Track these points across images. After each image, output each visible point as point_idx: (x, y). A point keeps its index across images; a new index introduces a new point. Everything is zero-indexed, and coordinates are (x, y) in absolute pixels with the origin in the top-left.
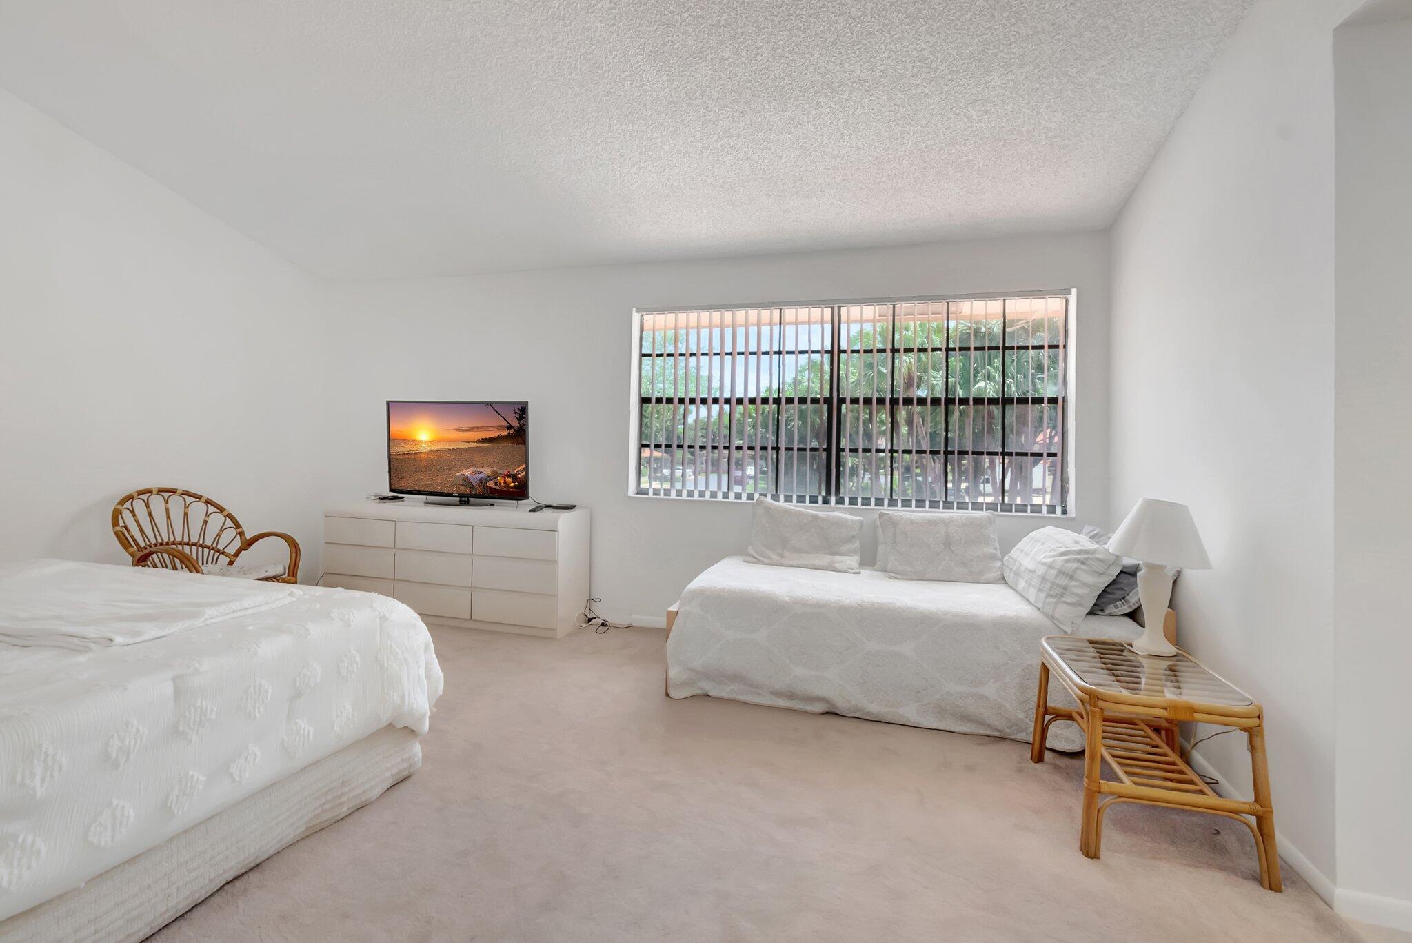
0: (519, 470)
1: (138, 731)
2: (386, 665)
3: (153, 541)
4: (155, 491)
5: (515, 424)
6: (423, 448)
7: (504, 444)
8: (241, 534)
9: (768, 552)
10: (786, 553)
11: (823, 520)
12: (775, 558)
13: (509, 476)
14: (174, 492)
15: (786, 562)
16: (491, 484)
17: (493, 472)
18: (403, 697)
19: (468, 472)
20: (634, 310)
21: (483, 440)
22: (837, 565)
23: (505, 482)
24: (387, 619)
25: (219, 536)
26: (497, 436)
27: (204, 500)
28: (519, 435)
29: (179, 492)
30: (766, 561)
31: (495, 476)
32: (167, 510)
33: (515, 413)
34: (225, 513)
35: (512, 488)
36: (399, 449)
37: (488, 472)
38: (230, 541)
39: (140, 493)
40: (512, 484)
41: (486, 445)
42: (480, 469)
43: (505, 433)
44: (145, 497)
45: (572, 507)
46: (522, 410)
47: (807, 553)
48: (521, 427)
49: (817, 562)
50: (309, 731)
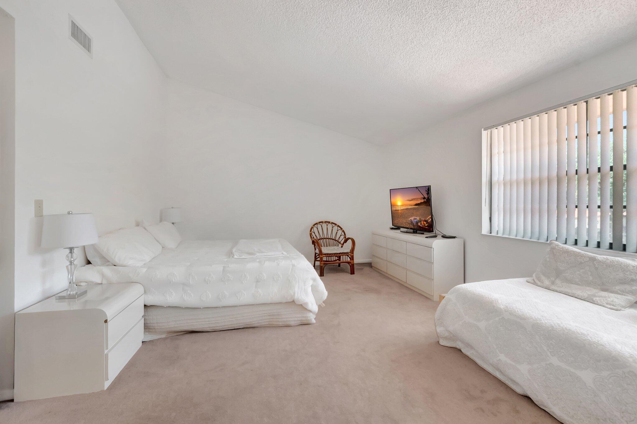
0: (429, 218)
1: (212, 277)
2: (291, 281)
3: (322, 237)
4: (324, 222)
5: (426, 196)
6: (399, 208)
7: (423, 206)
8: (345, 237)
9: (543, 278)
10: (558, 282)
11: (600, 262)
12: (547, 282)
13: (425, 221)
14: (329, 222)
15: (553, 287)
16: (419, 224)
17: (420, 219)
18: (294, 293)
19: (412, 218)
20: (483, 129)
21: (416, 205)
22: (596, 299)
23: (424, 224)
24: (295, 266)
25: (340, 237)
26: (420, 202)
27: (337, 225)
28: (428, 202)
29: (331, 222)
30: (539, 283)
31: (420, 221)
32: (327, 228)
33: (426, 191)
34: (342, 230)
35: (426, 226)
36: (394, 209)
37: (418, 218)
38: (342, 240)
39: (320, 222)
40: (426, 225)
41: (416, 207)
42: (416, 218)
43: (422, 201)
44: (321, 224)
45: (454, 237)
46: (428, 189)
47: (578, 284)
48: (428, 198)
49: (579, 293)
50: (261, 293)
